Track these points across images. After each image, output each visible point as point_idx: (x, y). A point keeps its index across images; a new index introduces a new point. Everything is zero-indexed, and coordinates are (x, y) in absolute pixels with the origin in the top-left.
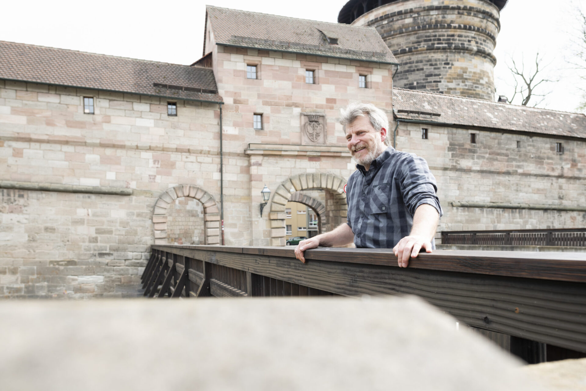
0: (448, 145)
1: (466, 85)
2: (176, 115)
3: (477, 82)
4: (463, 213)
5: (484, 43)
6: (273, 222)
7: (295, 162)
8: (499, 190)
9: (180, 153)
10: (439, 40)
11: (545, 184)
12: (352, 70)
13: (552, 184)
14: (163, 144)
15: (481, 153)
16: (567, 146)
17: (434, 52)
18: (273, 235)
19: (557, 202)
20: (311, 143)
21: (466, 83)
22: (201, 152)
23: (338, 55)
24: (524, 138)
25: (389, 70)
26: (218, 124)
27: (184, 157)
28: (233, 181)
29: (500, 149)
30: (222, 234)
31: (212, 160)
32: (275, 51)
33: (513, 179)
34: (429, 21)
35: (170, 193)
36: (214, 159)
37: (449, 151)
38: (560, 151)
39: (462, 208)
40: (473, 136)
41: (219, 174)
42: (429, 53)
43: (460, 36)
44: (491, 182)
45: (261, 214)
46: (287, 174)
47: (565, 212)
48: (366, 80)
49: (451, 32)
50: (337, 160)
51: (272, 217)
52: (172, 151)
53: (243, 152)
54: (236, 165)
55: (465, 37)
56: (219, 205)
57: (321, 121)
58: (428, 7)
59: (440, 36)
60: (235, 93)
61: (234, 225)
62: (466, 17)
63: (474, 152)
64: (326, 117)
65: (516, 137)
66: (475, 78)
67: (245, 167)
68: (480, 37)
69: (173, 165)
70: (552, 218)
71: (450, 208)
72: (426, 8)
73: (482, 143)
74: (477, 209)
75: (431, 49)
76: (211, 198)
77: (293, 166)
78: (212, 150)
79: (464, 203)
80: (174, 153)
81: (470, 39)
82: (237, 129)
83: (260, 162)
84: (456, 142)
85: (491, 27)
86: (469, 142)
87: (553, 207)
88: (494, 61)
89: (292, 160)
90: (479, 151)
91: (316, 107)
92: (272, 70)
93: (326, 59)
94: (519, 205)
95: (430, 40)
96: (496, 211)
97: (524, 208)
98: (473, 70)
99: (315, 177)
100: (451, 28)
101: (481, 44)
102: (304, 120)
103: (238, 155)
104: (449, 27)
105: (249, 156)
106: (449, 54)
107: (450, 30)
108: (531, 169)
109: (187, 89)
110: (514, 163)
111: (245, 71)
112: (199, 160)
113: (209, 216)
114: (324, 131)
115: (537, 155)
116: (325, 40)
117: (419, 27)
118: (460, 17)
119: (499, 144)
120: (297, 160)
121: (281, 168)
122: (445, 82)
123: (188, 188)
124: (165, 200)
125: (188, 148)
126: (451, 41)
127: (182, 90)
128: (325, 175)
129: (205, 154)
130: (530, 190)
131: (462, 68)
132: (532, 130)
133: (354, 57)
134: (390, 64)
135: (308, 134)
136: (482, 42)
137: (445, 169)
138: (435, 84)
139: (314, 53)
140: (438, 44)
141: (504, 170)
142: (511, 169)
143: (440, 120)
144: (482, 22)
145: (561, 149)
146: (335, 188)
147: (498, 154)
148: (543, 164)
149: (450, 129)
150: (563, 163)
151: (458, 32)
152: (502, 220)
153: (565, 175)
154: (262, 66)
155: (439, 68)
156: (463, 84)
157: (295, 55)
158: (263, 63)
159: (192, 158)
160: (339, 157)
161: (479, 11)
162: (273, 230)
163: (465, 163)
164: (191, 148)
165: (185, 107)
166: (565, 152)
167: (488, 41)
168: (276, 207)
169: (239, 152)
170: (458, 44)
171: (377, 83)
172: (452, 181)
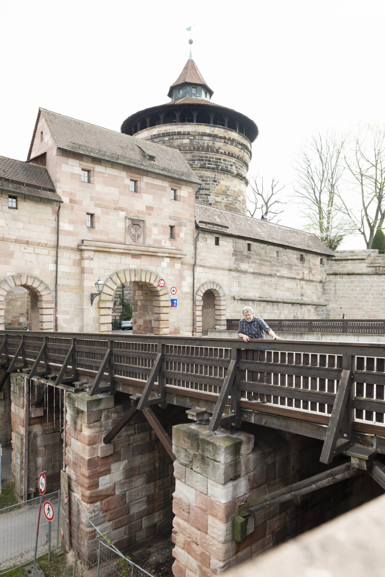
0: (233, 252)
1: (228, 200)
2: (16, 208)
3: (236, 199)
4: (241, 305)
5: (241, 168)
6: (101, 310)
7: (121, 258)
8: (264, 288)
9: (18, 244)
10: (210, 161)
11: (293, 284)
12: (166, 184)
13: (297, 284)
14: (3, 234)
15: (254, 259)
16: (307, 257)
17: (205, 170)
18: (101, 322)
19: (300, 298)
20: (133, 243)
21: (229, 199)
22: (39, 244)
23: (157, 171)
24: (281, 249)
25: (193, 187)
26: (55, 220)
27: (22, 248)
28: (66, 272)
29: (266, 256)
30: (56, 320)
31: (49, 252)
32: (108, 161)
33: (274, 280)
34: (203, 144)
35: (8, 281)
36: (50, 251)
37: (233, 256)
38: (302, 261)
39: (240, 301)
40: (249, 245)
41: (55, 265)
42: (202, 170)
43: (225, 160)
44: (260, 282)
45: (92, 303)
46: (113, 268)
47: (304, 306)
48: (175, 193)
49: (218, 156)
50: (154, 258)
51: (101, 306)
52: (11, 242)
53: (76, 247)
54: (70, 258)
55: (229, 162)
56: (53, 294)
57: (141, 224)
58: (201, 132)
59: (210, 158)
60: (71, 194)
61: (66, 313)
62: (230, 146)
63: (250, 258)
64: (146, 222)
65: (276, 248)
66: (235, 195)
67: (78, 260)
68: (239, 163)
69: (11, 255)
70: (297, 310)
71: (233, 301)
72: (201, 134)
73: (255, 251)
74: (250, 302)
75: (203, 167)
76: (47, 287)
77: (119, 262)
78: (49, 243)
79: (242, 297)
80: (13, 243)
81: (232, 164)
82: (72, 225)
83: (92, 257)
84: (238, 250)
85: (246, 157)
86: (246, 250)
87: (298, 302)
88: (247, 183)
89: (119, 257)
90: (252, 258)
91: (138, 213)
92: (104, 177)
93: (147, 173)
94: (277, 300)
95: (203, 160)
96: (263, 304)
97: (280, 302)
98: (234, 189)
99: (136, 272)
100: (218, 153)
101: (239, 169)
102: (128, 222)
103: (72, 249)
104: (217, 152)
105: (81, 250)
106: (216, 174)
107: (218, 154)
108: (285, 273)
109: (28, 185)
110: (275, 268)
111: (80, 175)
112: (36, 252)
113: (44, 303)
114: (144, 233)
115: (289, 263)
116: (144, 156)
117: (194, 148)
118: (226, 145)
119: (266, 253)
120: (122, 257)
121: (109, 263)
122: (213, 195)
123: (26, 277)
124: (3, 287)
125: (27, 240)
126: (218, 163)
127: (23, 185)
128: (144, 270)
129: (42, 246)
130: (284, 289)
131: (226, 186)
132: (286, 244)
133: (169, 174)
134: (195, 183)
135: (131, 235)
136: (240, 167)
137: (230, 270)
138: (206, 196)
139: (139, 167)
140: (209, 164)
141: (268, 273)
142: (273, 273)
143: (228, 231)
144: (241, 152)
145: (302, 259)
146: (152, 282)
147: (265, 261)
148: (292, 270)
149: (234, 238)
150: (304, 270)
151: (224, 157)
152: (266, 311)
153: (305, 278)
154: (95, 172)
155: (209, 184)
156: (226, 199)
157: (123, 166)
158: (96, 170)
159: (30, 249)
160: (155, 256)
161: (239, 143)
162: (101, 317)
163: (244, 266)
164: (30, 240)
165: (25, 201)
166: (306, 262)
167: (244, 167)
168: (103, 297)
169: (73, 246)
170: (223, 166)
171: (184, 197)
172: (235, 280)
